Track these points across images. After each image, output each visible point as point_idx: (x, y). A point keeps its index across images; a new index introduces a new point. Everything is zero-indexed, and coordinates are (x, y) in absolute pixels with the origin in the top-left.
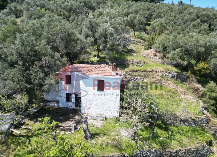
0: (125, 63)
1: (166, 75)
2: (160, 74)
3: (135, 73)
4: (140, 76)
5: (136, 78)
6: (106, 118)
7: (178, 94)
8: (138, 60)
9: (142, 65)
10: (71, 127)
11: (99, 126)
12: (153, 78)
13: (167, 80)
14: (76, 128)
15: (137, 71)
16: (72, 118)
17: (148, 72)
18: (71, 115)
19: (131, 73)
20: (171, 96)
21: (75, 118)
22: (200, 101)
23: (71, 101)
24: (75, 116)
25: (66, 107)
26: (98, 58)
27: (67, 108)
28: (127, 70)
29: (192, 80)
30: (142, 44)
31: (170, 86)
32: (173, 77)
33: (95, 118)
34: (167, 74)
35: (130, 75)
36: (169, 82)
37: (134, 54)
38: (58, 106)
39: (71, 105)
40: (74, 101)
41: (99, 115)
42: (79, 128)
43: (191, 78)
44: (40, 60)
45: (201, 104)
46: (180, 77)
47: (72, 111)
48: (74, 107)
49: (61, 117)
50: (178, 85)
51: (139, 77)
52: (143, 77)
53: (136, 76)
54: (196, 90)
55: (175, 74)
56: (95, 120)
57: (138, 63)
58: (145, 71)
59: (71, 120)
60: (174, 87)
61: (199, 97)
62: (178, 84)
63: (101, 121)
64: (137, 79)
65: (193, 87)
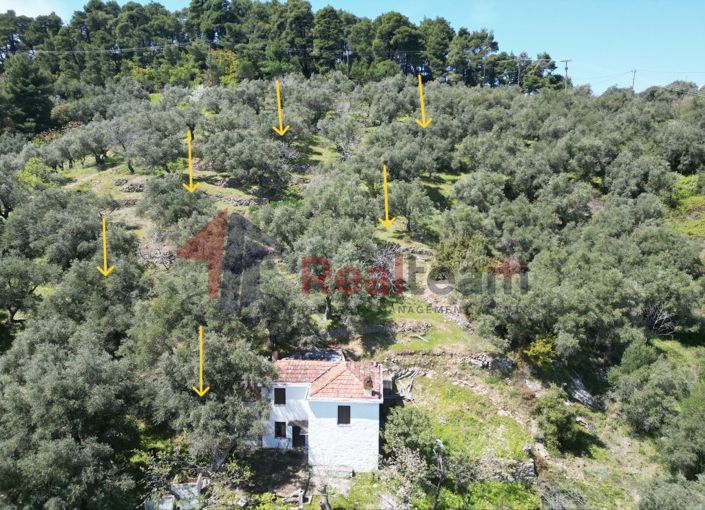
0: (386, 332)
1: (470, 363)
2: (459, 360)
3: (408, 360)
4: (419, 365)
5: (410, 370)
6: (354, 474)
7: (492, 408)
8: (415, 324)
9: (423, 336)
10: (298, 499)
11: (343, 491)
12: (445, 370)
13: (473, 374)
14: (305, 500)
15: (411, 354)
16: (295, 477)
17: (434, 355)
18: (290, 468)
19: (400, 358)
20: (479, 413)
21: (299, 478)
22: (533, 421)
23: (285, 436)
24: (297, 471)
25: (274, 446)
26: (328, 318)
27: (278, 450)
28: (391, 351)
29: (523, 374)
30: (426, 257)
31: (478, 388)
32: (485, 367)
33: (334, 474)
34: (473, 361)
35: (398, 363)
36: (478, 380)
37: (408, 295)
38: (258, 445)
39: (285, 443)
40: (291, 437)
41: (342, 469)
42: (310, 498)
43: (521, 370)
44: (238, 378)
45: (535, 430)
46: (499, 367)
47: (288, 459)
48: (291, 447)
49: (273, 475)
50: (492, 388)
51: (416, 369)
52: (424, 366)
53: (409, 366)
54: (528, 399)
55: (490, 360)
56: (335, 477)
57: (414, 331)
58: (428, 355)
59: (293, 480)
60: (485, 392)
61: (532, 413)
62: (493, 385)
63: (346, 481)
64: (413, 372)
65: (522, 390)
